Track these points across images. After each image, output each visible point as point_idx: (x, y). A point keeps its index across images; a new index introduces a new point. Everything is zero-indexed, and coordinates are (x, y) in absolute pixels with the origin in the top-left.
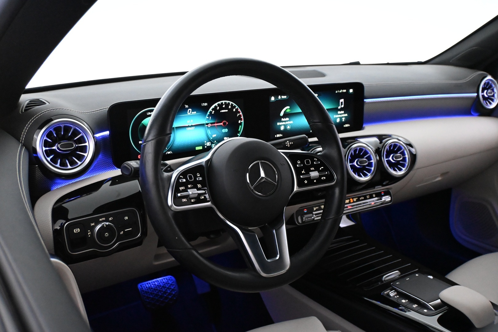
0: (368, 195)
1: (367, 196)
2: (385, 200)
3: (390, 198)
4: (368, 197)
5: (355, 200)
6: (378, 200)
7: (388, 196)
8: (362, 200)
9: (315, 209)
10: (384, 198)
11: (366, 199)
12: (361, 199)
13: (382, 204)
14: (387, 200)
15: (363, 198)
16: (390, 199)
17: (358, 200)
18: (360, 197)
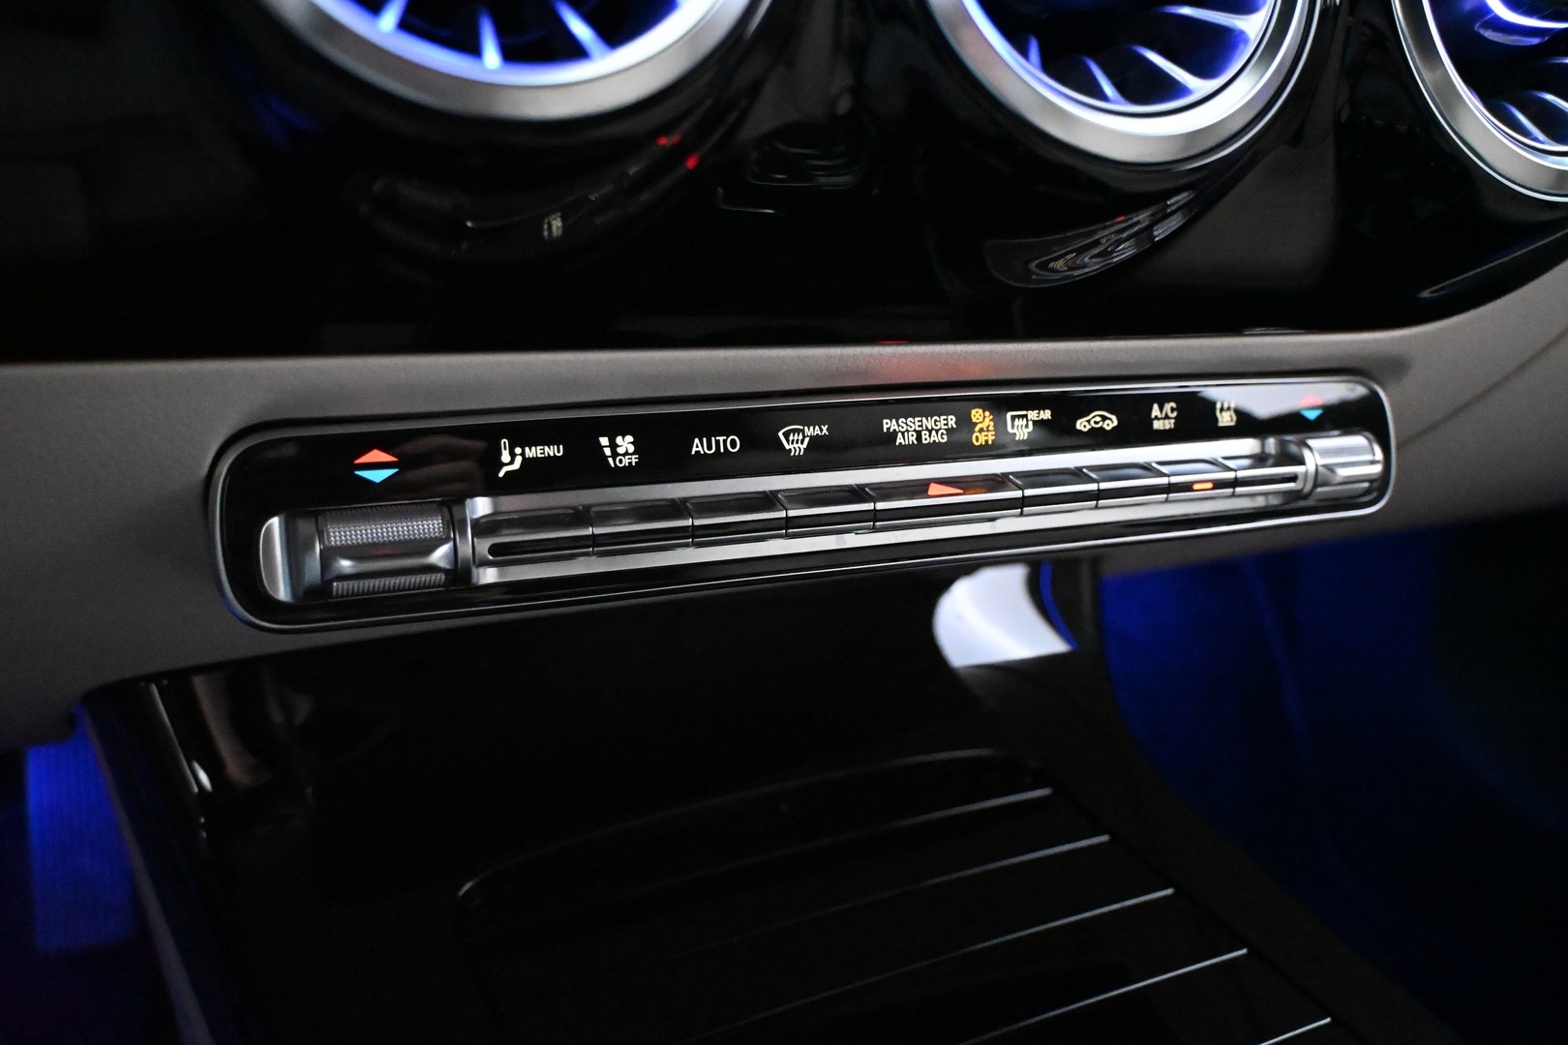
0: (1162, 399)
1: (1156, 411)
2: (1330, 468)
3: (1379, 455)
4: (1163, 418)
5: (1020, 427)
6: (1260, 460)
7: (1358, 440)
8: (1099, 439)
9: (510, 461)
10: (1324, 453)
11: (1135, 430)
12: (1082, 425)
13: (1293, 503)
14: (1343, 473)
15: (1112, 423)
16: (1377, 469)
17: (1059, 434)
18: (1087, 405)
